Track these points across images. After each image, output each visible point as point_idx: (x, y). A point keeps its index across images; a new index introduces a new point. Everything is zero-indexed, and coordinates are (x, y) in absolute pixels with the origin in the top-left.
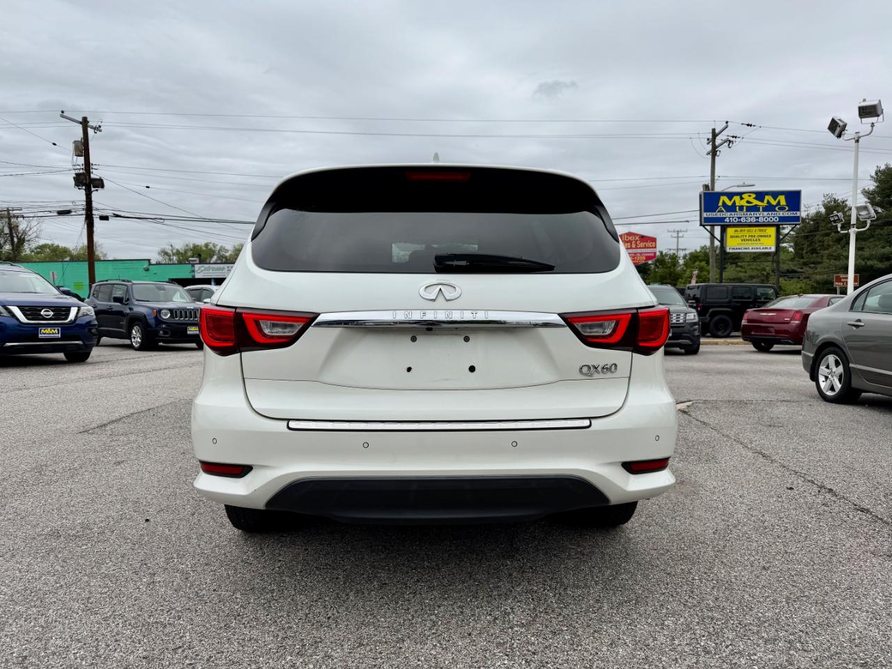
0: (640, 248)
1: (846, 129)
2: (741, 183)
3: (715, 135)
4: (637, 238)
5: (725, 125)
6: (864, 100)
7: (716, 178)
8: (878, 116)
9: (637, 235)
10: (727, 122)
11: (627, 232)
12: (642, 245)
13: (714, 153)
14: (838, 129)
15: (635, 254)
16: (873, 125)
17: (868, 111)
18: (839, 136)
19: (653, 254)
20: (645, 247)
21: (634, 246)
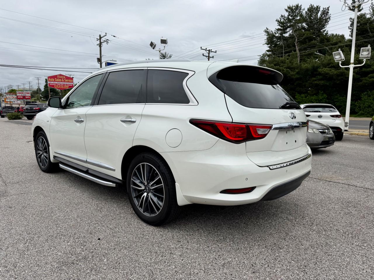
0: (66, 82)
1: (156, 46)
2: (112, 60)
3: (101, 38)
4: (64, 77)
5: (105, 34)
6: (162, 37)
7: (102, 56)
8: (166, 44)
9: (64, 76)
10: (106, 33)
11: (59, 74)
12: (67, 80)
13: (100, 45)
14: (153, 46)
15: (64, 84)
16: (164, 47)
17: (164, 42)
18: (154, 48)
19: (72, 85)
20: (68, 82)
21: (63, 81)
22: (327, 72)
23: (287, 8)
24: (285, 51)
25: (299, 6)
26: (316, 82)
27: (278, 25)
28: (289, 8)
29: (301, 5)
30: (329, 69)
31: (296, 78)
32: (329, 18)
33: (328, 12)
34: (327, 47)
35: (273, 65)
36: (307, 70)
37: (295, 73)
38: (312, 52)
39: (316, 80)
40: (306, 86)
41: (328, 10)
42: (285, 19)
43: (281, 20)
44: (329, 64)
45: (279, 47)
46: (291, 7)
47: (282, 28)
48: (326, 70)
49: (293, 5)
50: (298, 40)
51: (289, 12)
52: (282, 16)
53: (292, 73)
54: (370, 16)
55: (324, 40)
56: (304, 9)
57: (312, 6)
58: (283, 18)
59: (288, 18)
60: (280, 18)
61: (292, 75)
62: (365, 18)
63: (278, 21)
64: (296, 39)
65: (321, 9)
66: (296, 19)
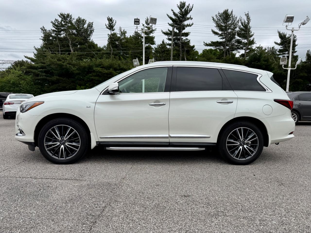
22: (101, 71)
23: (60, 14)
24: (61, 49)
25: (70, 15)
26: (92, 77)
27: (53, 26)
28: (62, 15)
29: (71, 15)
30: (101, 69)
31: (77, 73)
32: (93, 30)
33: (92, 26)
34: (94, 52)
35: (56, 60)
36: (85, 68)
37: (75, 69)
38: (83, 53)
39: (92, 76)
40: (85, 80)
41: (92, 24)
42: (59, 23)
43: (55, 23)
44: (100, 65)
45: (56, 45)
46: (63, 14)
47: (57, 30)
48: (99, 69)
49: (65, 14)
50: (71, 42)
51: (62, 18)
52: (56, 20)
53: (74, 69)
54: (120, 36)
55: (91, 46)
56: (74, 19)
57: (80, 18)
58: (57, 22)
59: (61, 22)
60: (55, 21)
61: (74, 70)
62: (116, 36)
63: (53, 23)
64: (70, 42)
65: (87, 23)
66: (68, 25)
